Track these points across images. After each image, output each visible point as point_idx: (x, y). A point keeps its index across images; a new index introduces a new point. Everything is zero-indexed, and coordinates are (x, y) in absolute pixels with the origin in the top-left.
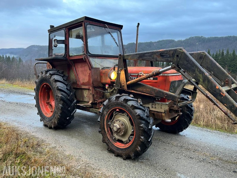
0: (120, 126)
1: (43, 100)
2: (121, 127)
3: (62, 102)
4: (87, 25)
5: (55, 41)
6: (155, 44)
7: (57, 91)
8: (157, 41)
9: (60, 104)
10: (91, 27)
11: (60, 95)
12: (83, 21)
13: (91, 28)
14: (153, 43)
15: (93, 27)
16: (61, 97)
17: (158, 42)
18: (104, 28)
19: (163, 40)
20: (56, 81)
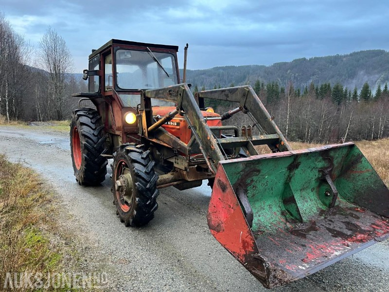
0: (121, 184)
1: (78, 148)
2: (123, 185)
3: (86, 151)
4: (116, 51)
5: (86, 72)
6: (344, 59)
7: (81, 136)
8: (349, 54)
9: (84, 153)
10: (124, 53)
11: (84, 142)
12: (110, 46)
13: (126, 54)
14: (341, 57)
15: (127, 52)
16: (85, 144)
17: (351, 55)
18: (146, 53)
19: (362, 52)
20: (82, 124)
